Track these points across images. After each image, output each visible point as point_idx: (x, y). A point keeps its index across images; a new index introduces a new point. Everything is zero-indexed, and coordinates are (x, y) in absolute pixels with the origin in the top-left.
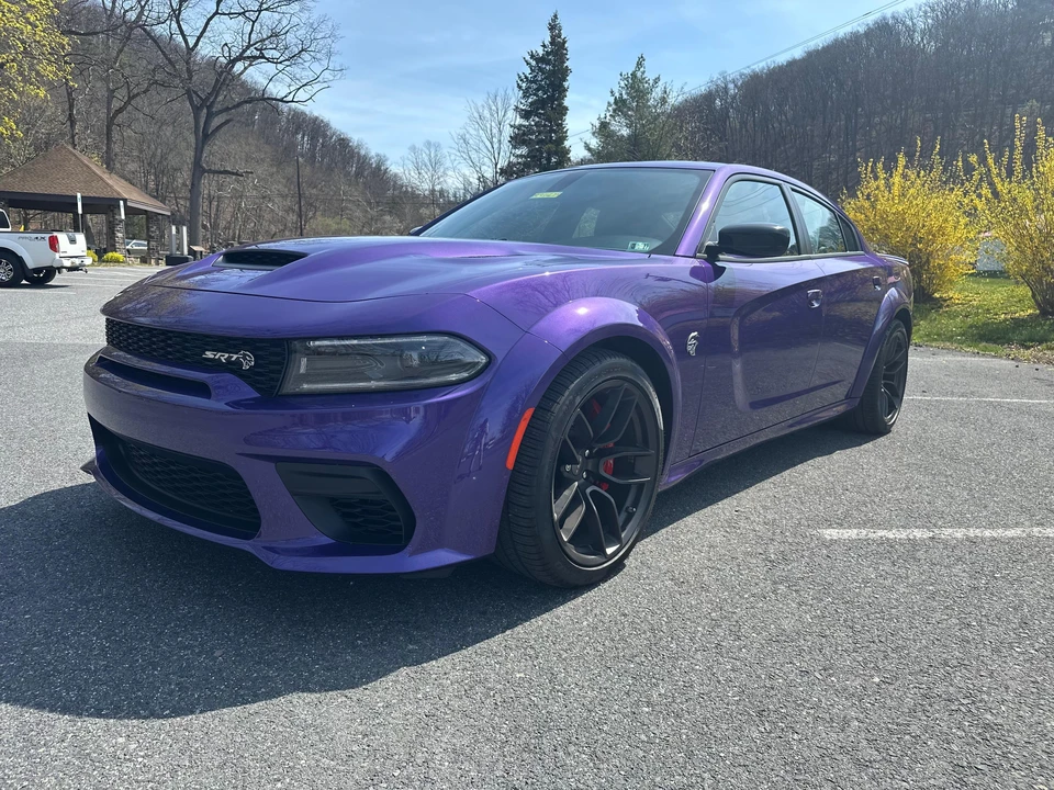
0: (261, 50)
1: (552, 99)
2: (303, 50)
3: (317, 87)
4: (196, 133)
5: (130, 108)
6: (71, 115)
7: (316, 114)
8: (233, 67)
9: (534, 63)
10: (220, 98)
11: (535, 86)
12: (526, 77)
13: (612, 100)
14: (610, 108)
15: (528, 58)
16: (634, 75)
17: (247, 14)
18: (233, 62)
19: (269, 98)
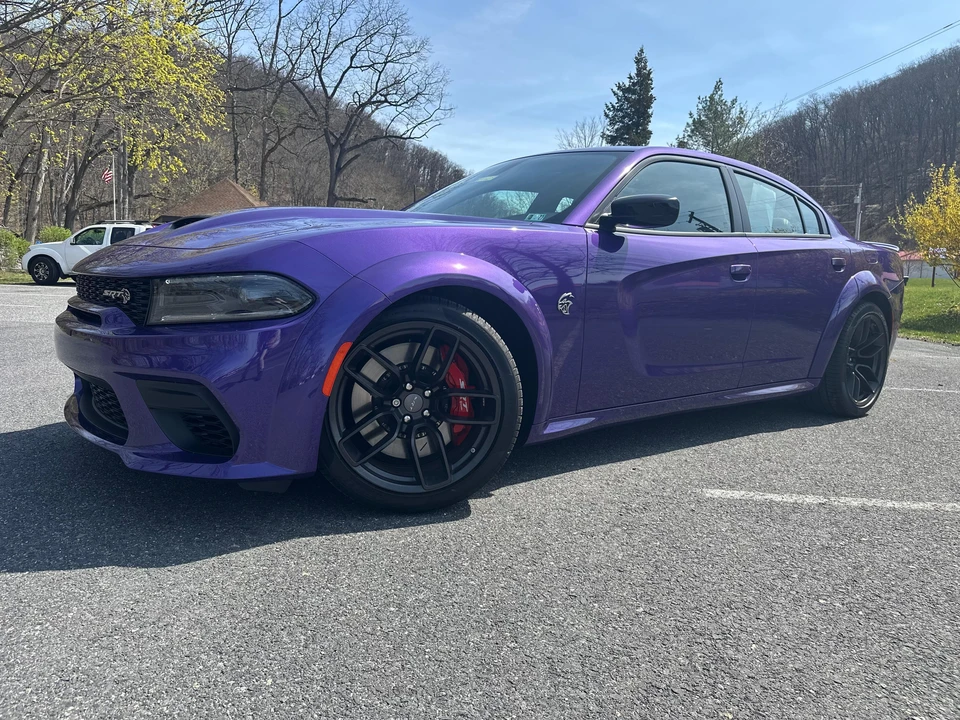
0: (385, 96)
1: (637, 125)
2: (418, 94)
3: (430, 125)
4: (331, 166)
5: (279, 147)
6: (235, 156)
7: (435, 150)
8: (362, 110)
9: (621, 93)
10: (352, 137)
11: (621, 114)
12: (613, 106)
13: (690, 121)
14: (688, 129)
15: (615, 89)
16: (712, 98)
17: (375, 66)
18: (363, 106)
19: (390, 136)
